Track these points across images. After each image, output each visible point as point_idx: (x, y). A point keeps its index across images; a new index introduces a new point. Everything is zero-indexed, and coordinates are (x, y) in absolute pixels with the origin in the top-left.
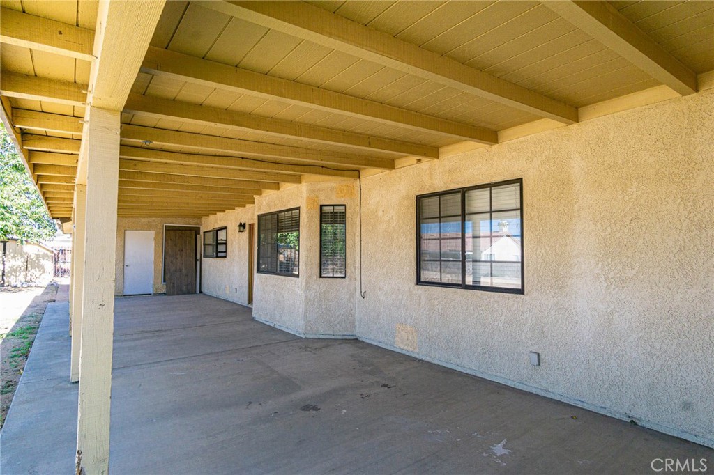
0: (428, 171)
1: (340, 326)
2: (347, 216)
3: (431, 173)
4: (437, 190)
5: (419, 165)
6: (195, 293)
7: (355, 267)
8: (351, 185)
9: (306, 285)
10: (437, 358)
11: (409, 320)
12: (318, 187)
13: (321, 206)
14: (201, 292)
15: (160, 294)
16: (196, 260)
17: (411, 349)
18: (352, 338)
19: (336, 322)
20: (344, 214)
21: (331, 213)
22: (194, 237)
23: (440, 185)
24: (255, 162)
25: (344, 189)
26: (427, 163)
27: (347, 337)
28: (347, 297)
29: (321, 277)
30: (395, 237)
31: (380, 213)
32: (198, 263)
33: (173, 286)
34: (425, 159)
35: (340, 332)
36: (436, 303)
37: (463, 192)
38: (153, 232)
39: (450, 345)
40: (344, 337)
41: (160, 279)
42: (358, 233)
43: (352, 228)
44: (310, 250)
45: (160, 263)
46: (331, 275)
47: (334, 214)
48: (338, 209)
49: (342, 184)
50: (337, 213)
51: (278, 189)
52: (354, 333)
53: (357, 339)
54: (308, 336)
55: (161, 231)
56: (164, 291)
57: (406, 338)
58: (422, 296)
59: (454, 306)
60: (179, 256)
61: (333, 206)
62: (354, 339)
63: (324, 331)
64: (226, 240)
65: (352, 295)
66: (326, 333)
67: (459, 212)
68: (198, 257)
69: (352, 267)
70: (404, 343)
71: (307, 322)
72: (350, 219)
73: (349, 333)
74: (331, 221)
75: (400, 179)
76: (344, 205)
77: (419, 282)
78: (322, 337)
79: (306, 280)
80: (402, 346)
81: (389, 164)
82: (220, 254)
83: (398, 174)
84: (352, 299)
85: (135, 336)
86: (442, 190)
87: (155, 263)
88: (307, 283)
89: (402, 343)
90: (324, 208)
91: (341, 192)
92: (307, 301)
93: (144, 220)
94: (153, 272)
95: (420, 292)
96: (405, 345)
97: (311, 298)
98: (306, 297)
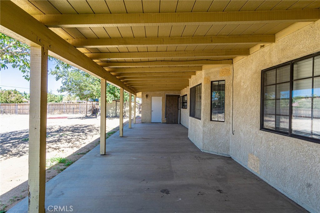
0: (268, 53)
1: (221, 148)
2: (226, 86)
3: (270, 54)
4: (274, 65)
5: (263, 49)
6: (178, 124)
7: (230, 116)
8: (228, 68)
9: (203, 124)
10: (272, 181)
11: (255, 152)
12: (210, 71)
13: (212, 82)
14: (180, 123)
15: (164, 123)
16: (178, 109)
17: (256, 171)
18: (228, 156)
19: (219, 146)
20: (224, 85)
21: (218, 85)
22: (177, 99)
23: (275, 61)
24: (168, 62)
25: (224, 71)
26: (268, 47)
27: (225, 156)
28: (225, 133)
29: (211, 120)
30: (249, 98)
31: (242, 84)
32: (179, 110)
33: (169, 120)
34: (267, 45)
35: (221, 152)
36: (271, 144)
37: (292, 64)
38: (161, 97)
39: (280, 175)
40: (224, 155)
41: (164, 117)
42: (232, 96)
43: (228, 94)
44: (205, 106)
45: (164, 110)
46: (217, 120)
47: (219, 85)
48: (221, 83)
49: (223, 68)
50: (221, 85)
51: (195, 75)
52: (229, 154)
53: (231, 158)
54: (204, 151)
55: (164, 97)
56: (166, 122)
57: (253, 163)
58: (263, 138)
59: (282, 149)
60: (171, 108)
61: (218, 81)
62: (229, 157)
63: (212, 150)
64: (187, 101)
65: (228, 132)
66: (213, 151)
67: (289, 80)
68: (179, 108)
69: (228, 116)
70: (252, 166)
71: (204, 144)
72: (227, 88)
73: (226, 153)
74: (217, 90)
75: (253, 61)
76: (224, 80)
77: (262, 128)
78: (211, 153)
79: (204, 121)
80: (251, 168)
81: (246, 52)
82: (184, 107)
83: (252, 58)
84: (228, 135)
85: (138, 140)
86: (277, 64)
87: (162, 110)
88: (204, 123)
89: (251, 166)
90: (214, 83)
91: (223, 73)
92: (204, 132)
93: (158, 92)
94: (162, 114)
95: (262, 135)
96: (253, 168)
97: (206, 131)
98: (204, 130)
